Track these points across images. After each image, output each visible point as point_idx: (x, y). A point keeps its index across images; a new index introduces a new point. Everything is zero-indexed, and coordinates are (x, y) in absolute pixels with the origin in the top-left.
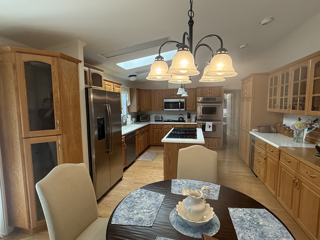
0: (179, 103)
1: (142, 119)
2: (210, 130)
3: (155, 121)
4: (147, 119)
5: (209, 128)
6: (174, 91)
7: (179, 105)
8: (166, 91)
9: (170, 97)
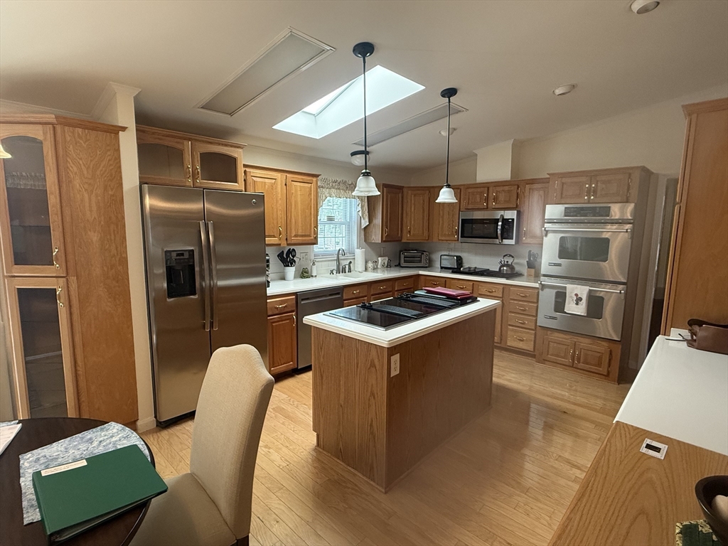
0: (500, 223)
1: (405, 262)
2: (581, 310)
3: (442, 268)
4: (420, 261)
5: (577, 304)
6: (491, 189)
7: (499, 227)
8: (470, 190)
9: (477, 207)
